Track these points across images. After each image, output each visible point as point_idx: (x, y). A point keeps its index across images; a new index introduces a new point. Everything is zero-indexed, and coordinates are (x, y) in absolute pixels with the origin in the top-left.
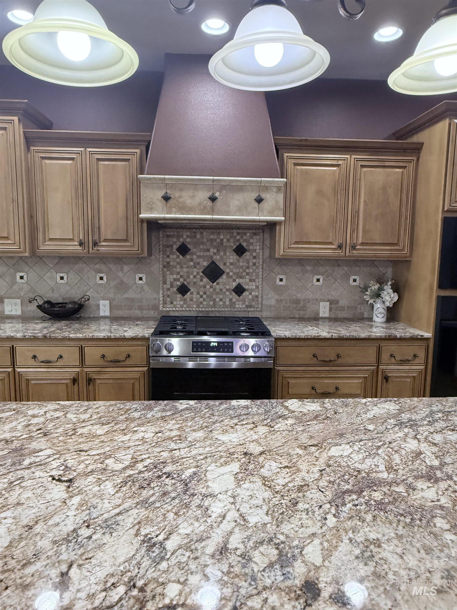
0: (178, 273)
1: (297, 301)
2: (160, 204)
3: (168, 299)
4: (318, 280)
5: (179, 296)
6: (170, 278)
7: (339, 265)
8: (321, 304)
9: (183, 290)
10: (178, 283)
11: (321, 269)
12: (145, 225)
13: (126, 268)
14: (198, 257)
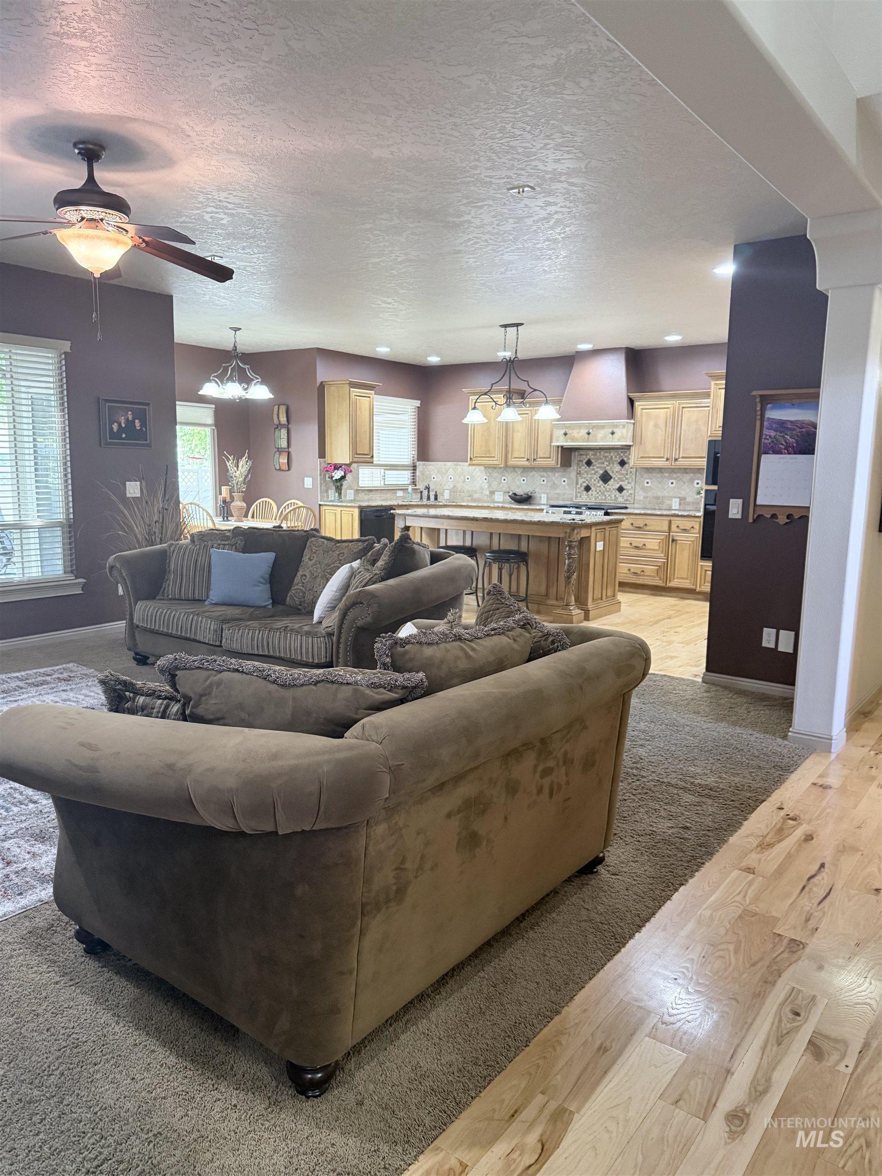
0: (585, 478)
1: (657, 498)
2: (562, 437)
3: (579, 495)
4: (672, 483)
5: (585, 492)
6: (580, 481)
7: (687, 473)
8: (674, 500)
9: (588, 489)
10: (585, 484)
11: (675, 476)
12: (560, 449)
13: (557, 474)
14: (597, 467)
